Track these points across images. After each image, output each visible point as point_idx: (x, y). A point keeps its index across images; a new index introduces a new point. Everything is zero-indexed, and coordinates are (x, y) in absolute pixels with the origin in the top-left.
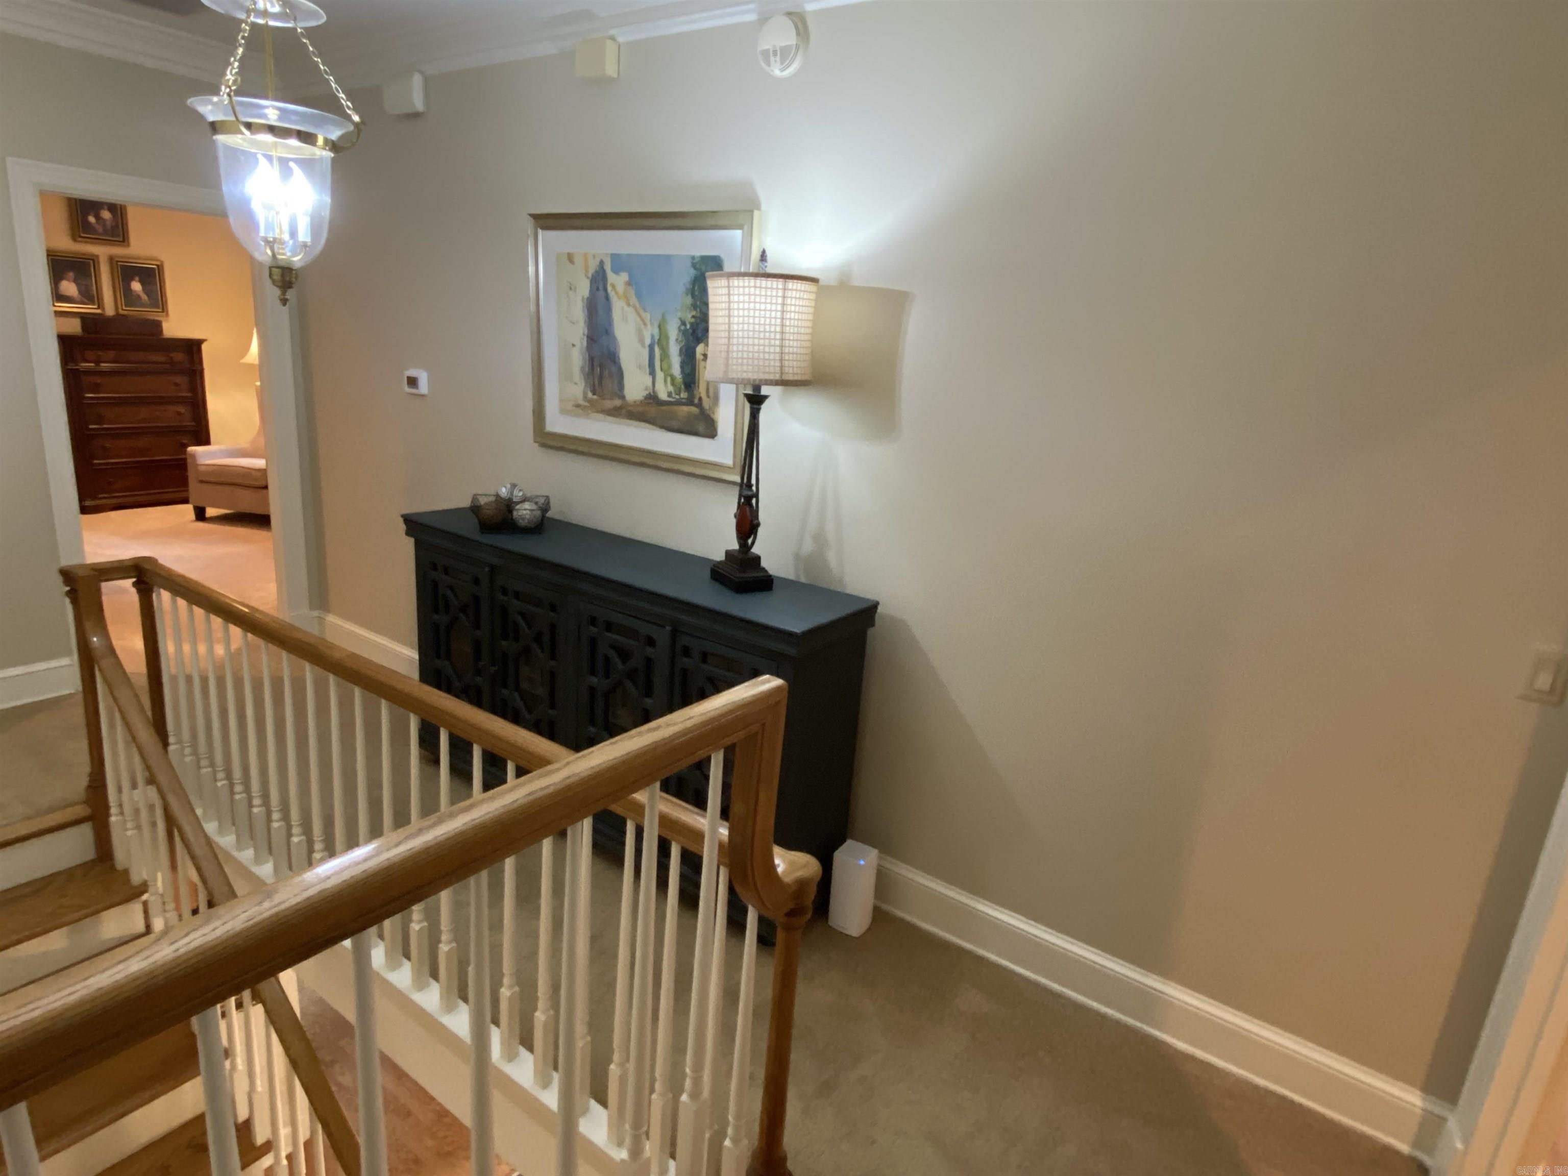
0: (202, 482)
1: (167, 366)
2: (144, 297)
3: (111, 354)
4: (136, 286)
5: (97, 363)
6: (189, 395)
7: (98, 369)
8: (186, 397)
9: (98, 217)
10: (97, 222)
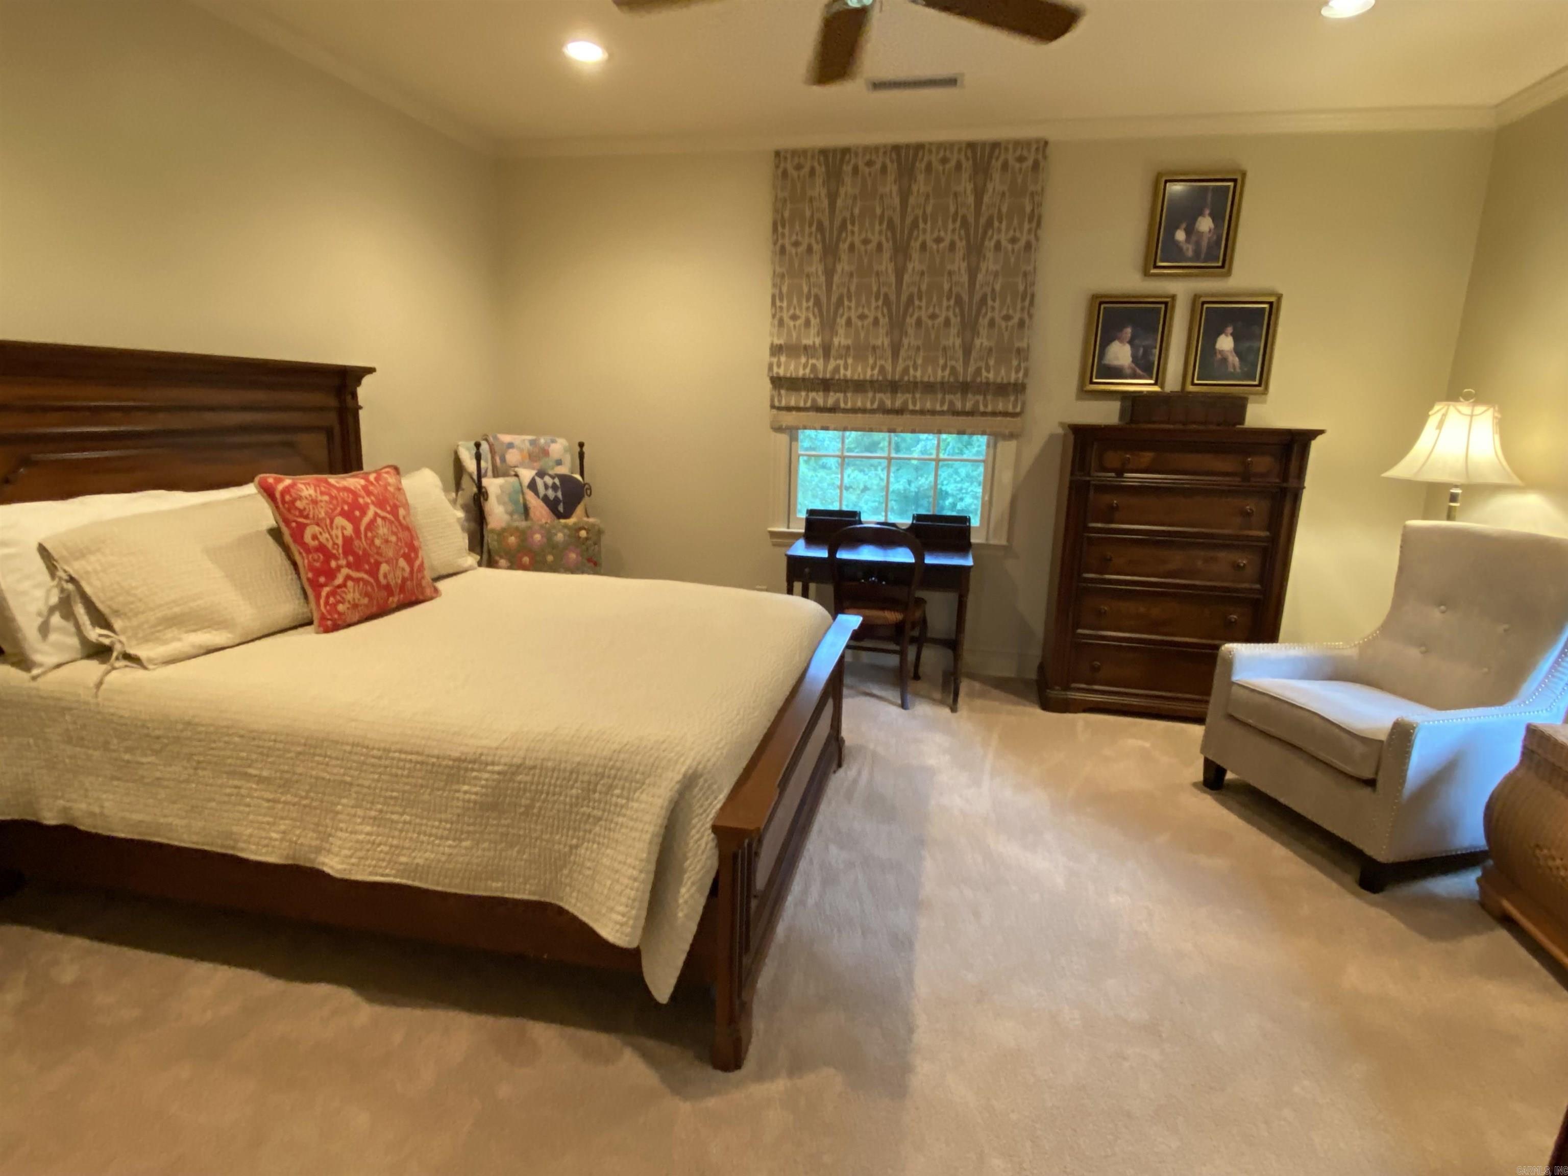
0: (1231, 717)
1: (1237, 480)
2: (1234, 360)
3: (1147, 457)
4: (1225, 343)
5: (1120, 473)
6: (1264, 534)
7: (1118, 482)
8: (1258, 539)
9: (1190, 231)
10: (1188, 240)
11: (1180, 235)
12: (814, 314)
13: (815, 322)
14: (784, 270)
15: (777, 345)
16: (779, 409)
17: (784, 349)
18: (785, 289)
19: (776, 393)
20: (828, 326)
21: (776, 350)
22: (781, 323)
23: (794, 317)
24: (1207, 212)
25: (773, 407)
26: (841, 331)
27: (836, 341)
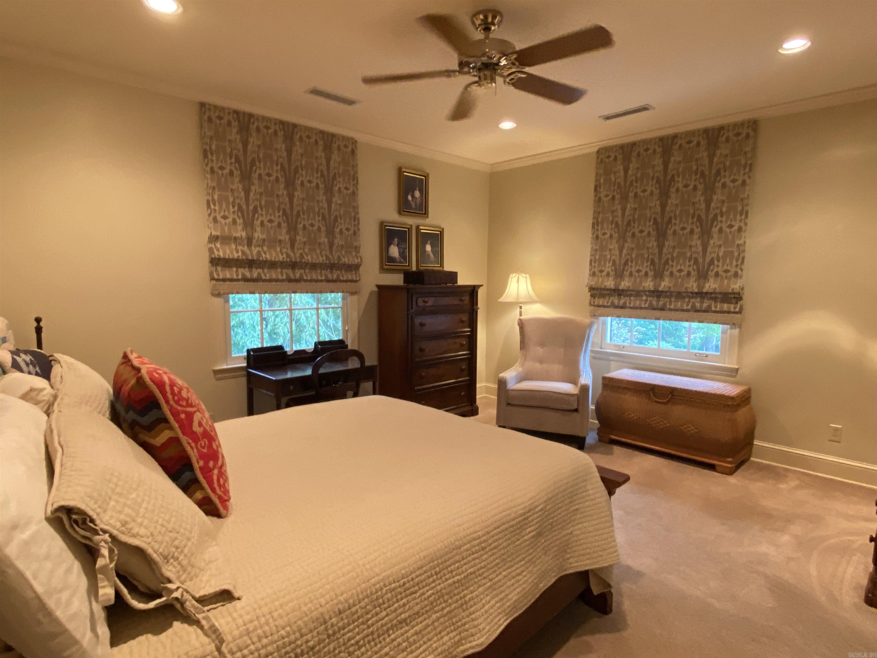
2: (432, 253)
9: (413, 196)
10: (412, 200)
11: (410, 198)
12: (238, 216)
13: (239, 221)
14: (214, 184)
15: (215, 235)
16: (218, 280)
17: (220, 238)
18: (216, 197)
19: (214, 269)
20: (249, 225)
21: (213, 239)
22: (215, 220)
23: (225, 217)
24: (417, 189)
25: (212, 279)
26: (258, 229)
27: (256, 235)
